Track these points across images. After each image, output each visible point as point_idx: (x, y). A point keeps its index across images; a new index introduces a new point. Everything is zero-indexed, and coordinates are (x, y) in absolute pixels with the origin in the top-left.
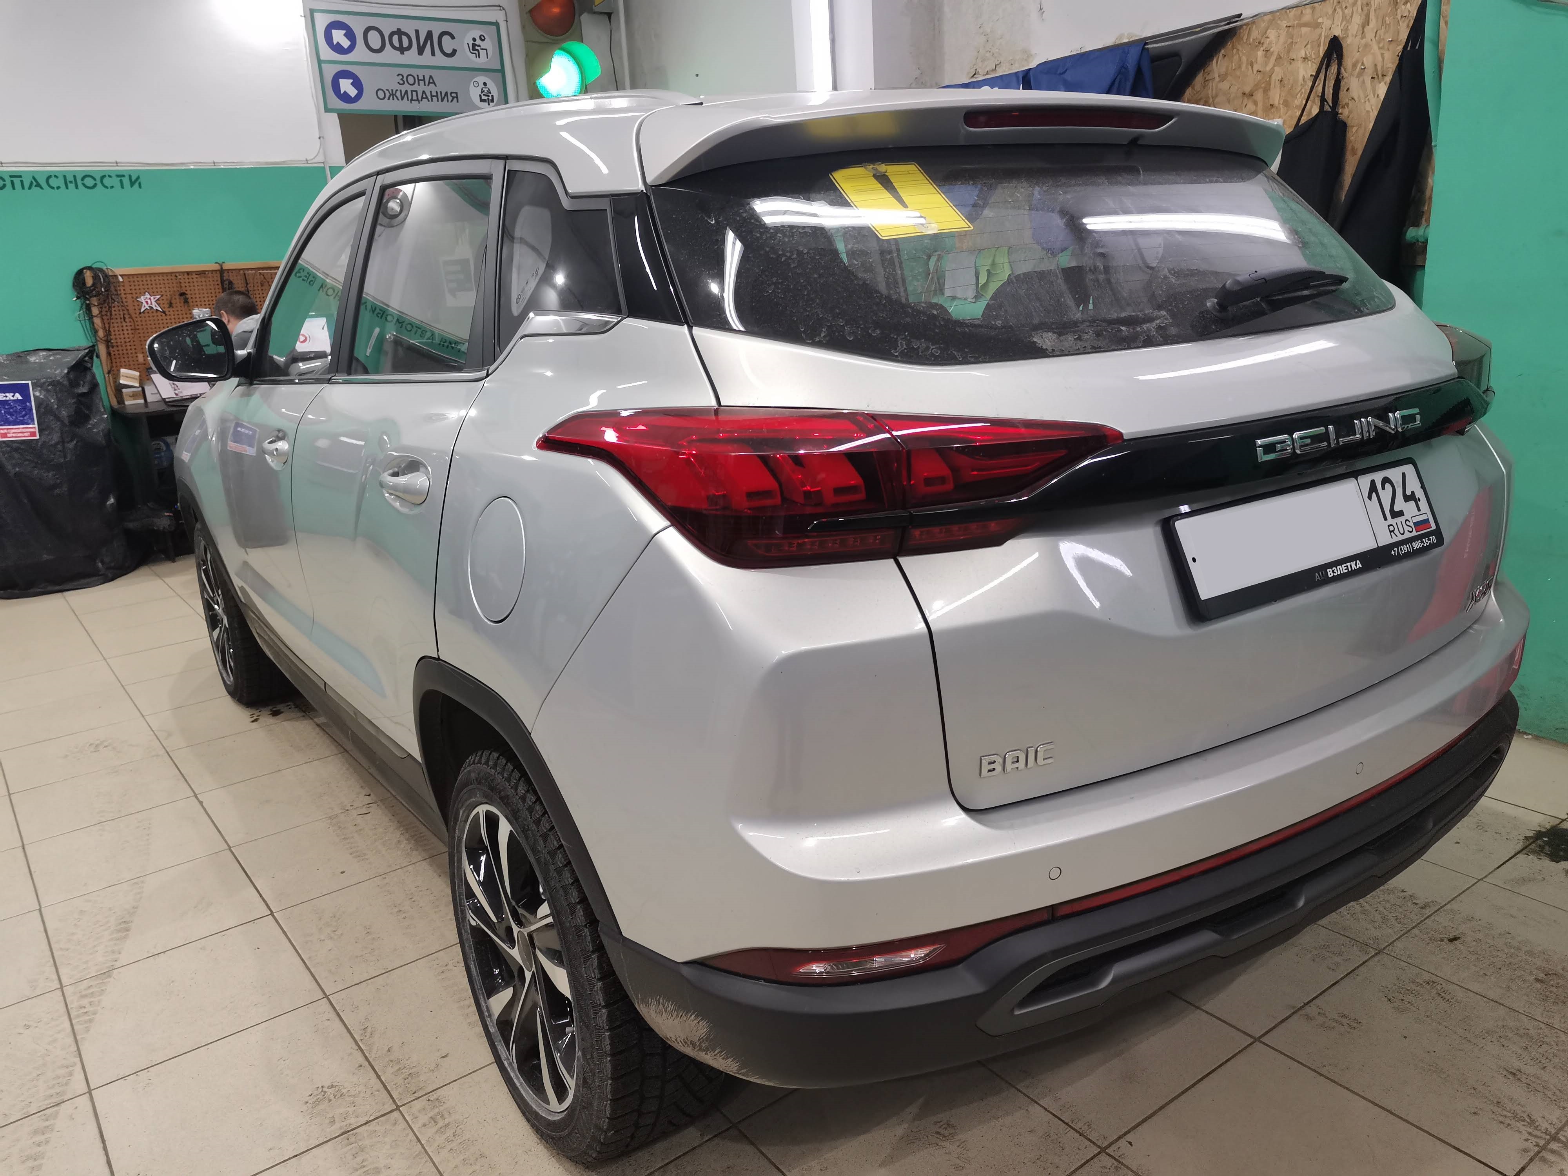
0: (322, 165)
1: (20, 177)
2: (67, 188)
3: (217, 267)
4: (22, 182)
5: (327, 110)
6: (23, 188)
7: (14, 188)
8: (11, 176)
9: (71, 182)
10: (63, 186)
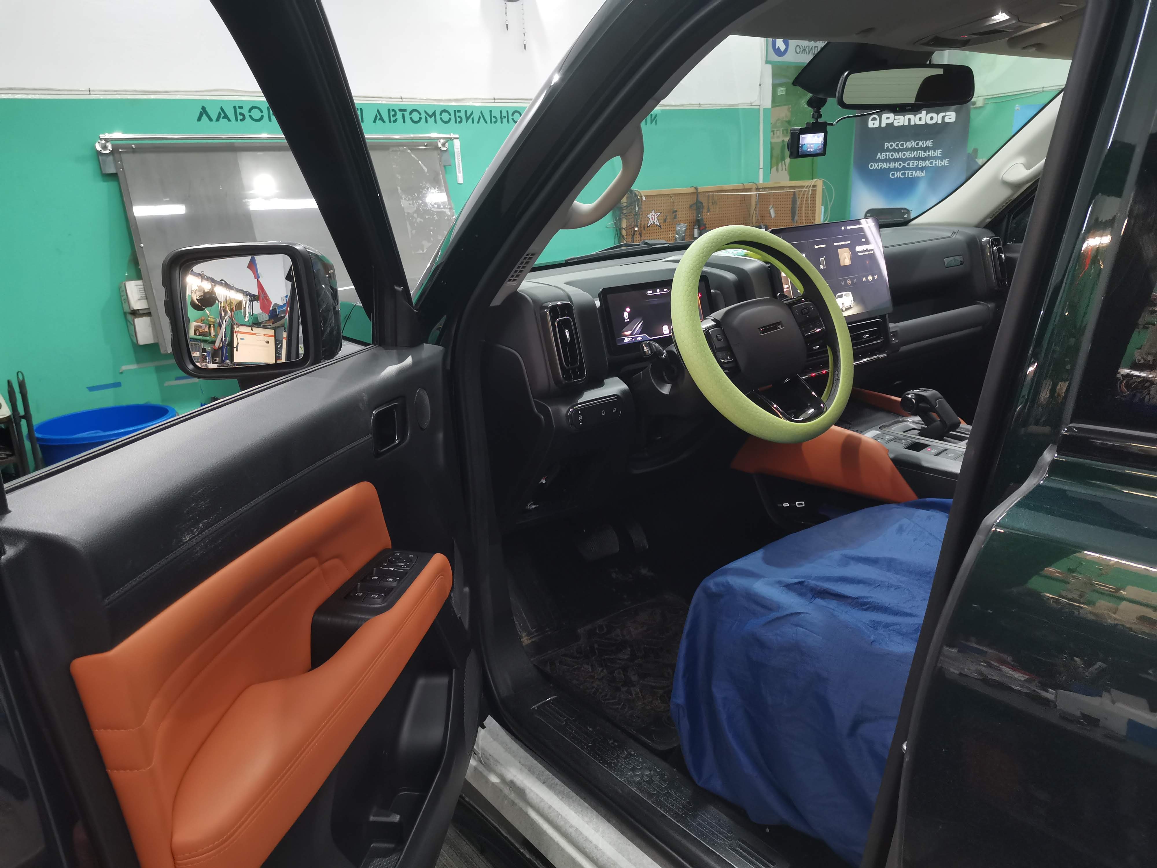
0: (758, 107)
3: (692, 190)
5: (767, 62)
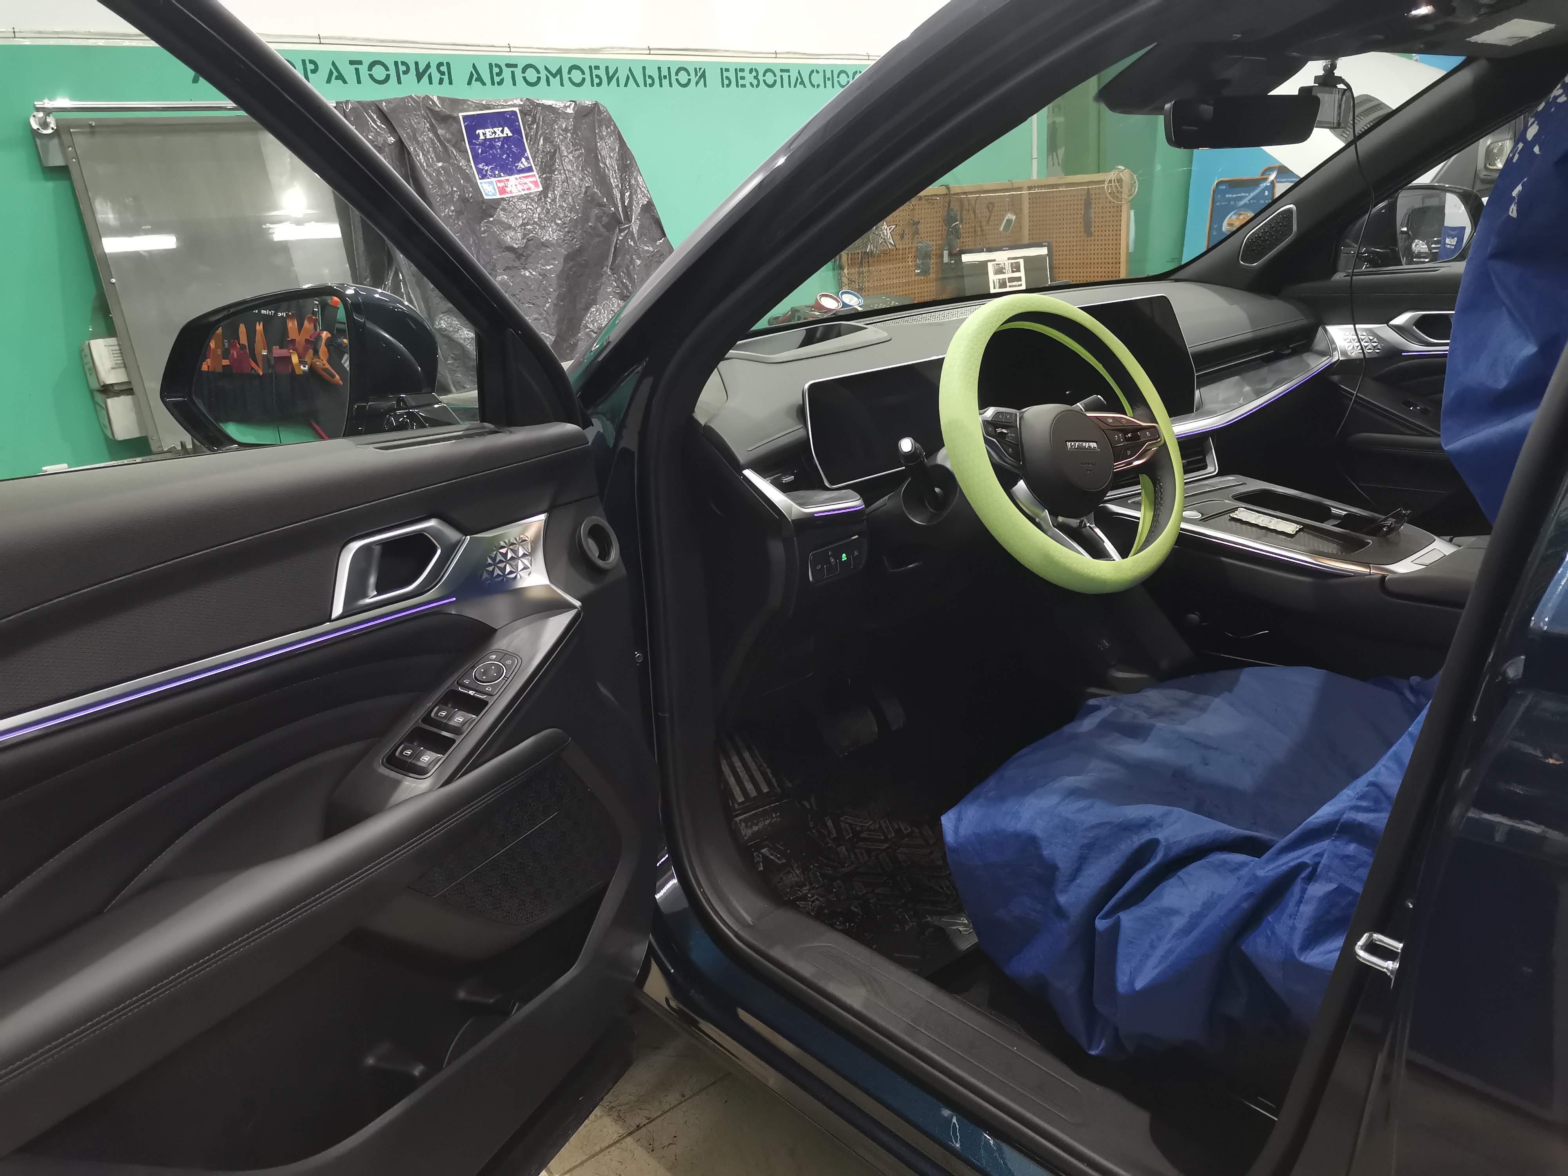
1: (788, 71)
2: (825, 87)
4: (789, 76)
6: (790, 87)
7: (782, 86)
8: (782, 71)
9: (829, 79)
10: (822, 84)
